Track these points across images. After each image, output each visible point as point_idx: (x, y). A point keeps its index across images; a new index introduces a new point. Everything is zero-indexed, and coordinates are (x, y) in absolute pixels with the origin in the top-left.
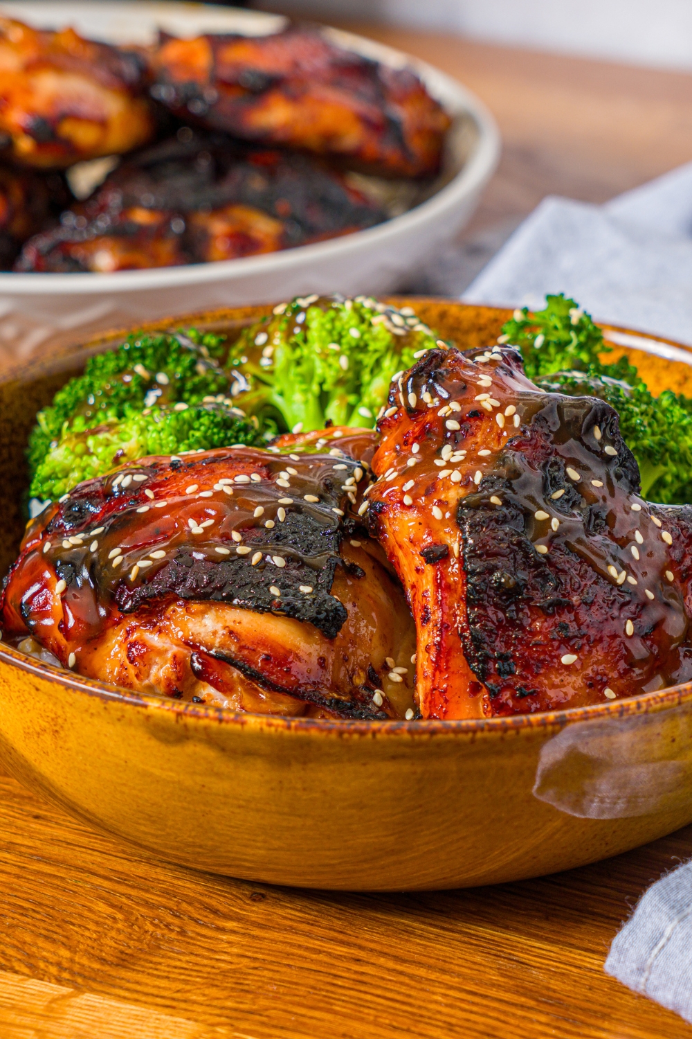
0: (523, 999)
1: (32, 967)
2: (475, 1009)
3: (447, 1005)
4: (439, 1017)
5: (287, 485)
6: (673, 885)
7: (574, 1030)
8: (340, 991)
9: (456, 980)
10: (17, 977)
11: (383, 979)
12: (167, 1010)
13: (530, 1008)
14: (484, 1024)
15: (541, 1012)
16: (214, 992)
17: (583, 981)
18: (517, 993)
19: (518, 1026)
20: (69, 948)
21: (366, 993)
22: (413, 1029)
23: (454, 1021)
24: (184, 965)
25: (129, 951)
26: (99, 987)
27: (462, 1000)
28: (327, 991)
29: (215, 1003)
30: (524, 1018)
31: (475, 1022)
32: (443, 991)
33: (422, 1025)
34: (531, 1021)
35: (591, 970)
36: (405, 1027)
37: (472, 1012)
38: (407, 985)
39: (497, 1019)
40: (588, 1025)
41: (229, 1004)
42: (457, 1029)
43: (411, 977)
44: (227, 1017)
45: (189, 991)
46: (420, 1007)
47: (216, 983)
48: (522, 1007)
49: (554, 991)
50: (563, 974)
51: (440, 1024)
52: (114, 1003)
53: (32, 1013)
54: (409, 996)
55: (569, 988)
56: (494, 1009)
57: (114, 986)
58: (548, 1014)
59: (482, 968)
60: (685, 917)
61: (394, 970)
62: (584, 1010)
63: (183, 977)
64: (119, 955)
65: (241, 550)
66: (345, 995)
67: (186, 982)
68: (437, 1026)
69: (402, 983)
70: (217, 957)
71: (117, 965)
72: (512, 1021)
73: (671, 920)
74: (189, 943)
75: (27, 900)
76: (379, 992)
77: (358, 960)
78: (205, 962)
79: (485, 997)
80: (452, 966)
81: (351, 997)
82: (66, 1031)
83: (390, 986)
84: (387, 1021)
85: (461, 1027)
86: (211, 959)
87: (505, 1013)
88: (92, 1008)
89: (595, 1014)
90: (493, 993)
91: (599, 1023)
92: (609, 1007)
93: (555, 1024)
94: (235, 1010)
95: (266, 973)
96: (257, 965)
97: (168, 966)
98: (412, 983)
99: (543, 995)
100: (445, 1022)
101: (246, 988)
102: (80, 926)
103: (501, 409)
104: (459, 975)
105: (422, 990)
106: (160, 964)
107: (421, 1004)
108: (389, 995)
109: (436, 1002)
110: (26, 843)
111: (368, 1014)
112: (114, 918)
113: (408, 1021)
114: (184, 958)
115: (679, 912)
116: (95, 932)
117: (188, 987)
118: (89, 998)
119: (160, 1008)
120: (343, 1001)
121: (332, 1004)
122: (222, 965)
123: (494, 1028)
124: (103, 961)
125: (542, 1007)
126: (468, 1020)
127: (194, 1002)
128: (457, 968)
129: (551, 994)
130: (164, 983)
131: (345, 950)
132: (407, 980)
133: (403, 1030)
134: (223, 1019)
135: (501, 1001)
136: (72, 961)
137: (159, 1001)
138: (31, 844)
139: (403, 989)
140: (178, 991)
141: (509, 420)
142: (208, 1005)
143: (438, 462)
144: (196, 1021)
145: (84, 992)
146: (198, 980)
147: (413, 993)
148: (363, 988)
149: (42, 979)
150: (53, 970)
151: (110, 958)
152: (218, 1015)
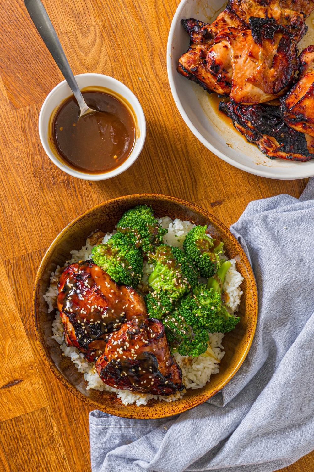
1: (26, 322)
5: (103, 318)
10: (22, 323)
12: (33, 352)
26: (30, 338)
52: (28, 343)
53: (15, 335)
65: (83, 324)
72: (76, 401)
103: (134, 354)
123: (72, 400)
141: (134, 357)
143: (118, 350)
150: (28, 326)
152: (39, 360)
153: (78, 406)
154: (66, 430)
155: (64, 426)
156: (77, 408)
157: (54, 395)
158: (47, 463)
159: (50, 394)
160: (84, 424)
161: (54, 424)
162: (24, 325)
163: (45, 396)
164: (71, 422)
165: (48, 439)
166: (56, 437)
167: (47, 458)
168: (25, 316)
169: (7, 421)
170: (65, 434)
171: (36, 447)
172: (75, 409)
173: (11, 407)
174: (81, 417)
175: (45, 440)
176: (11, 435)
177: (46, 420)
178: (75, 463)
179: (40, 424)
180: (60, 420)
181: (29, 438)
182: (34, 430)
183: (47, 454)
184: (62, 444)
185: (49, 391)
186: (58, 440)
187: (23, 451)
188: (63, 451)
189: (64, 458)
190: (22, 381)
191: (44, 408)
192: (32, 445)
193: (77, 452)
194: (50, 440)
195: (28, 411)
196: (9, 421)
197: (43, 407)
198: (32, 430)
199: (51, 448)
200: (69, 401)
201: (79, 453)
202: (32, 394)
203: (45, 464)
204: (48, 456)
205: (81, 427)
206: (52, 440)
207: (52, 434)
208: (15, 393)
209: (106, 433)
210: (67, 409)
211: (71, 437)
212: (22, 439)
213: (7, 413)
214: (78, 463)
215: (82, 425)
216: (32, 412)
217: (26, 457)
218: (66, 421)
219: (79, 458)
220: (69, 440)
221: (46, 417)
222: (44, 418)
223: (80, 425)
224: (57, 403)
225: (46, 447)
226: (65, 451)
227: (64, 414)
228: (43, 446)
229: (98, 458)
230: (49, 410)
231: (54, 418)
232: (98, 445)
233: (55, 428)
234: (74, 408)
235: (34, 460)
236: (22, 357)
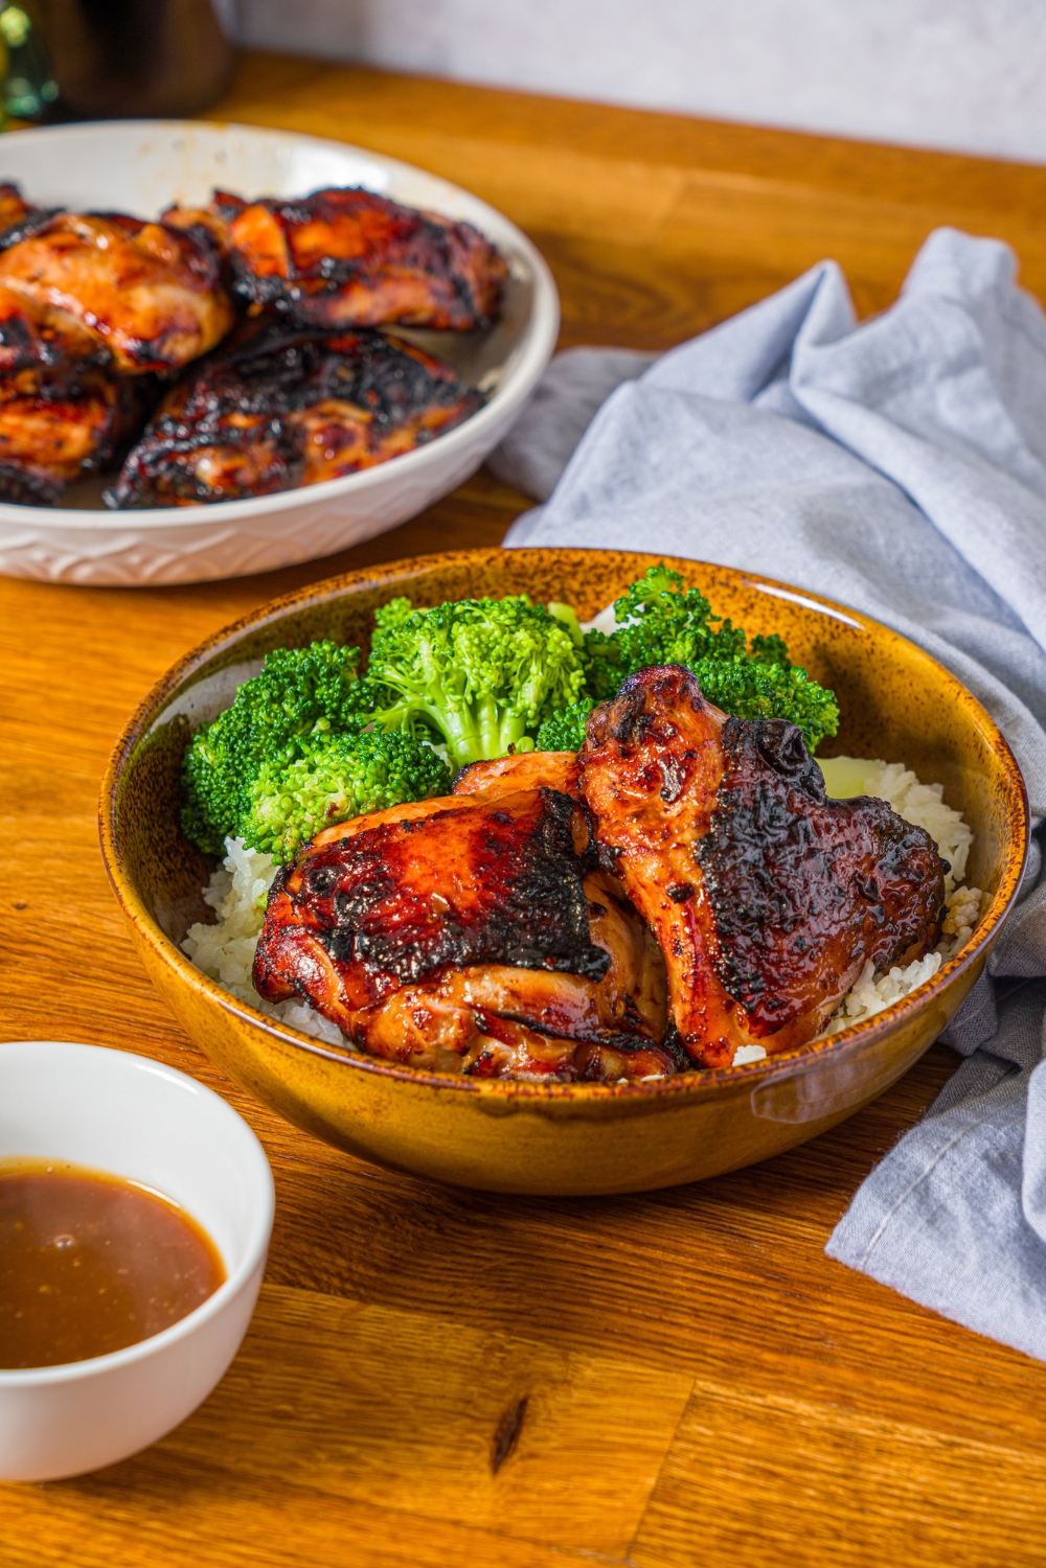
0: (752, 1277)
1: (315, 1279)
2: (713, 1291)
3: (688, 1290)
4: (683, 1302)
6: (883, 1179)
7: (803, 1306)
8: (592, 1282)
9: (690, 1260)
10: (306, 1293)
11: (626, 1265)
12: (447, 1318)
13: (760, 1286)
14: (724, 1307)
15: (770, 1289)
16: (482, 1293)
17: (800, 1252)
18: (744, 1270)
19: (754, 1307)
20: (343, 1256)
21: (615, 1282)
22: (664, 1318)
23: (697, 1306)
24: (449, 1266)
25: (398, 1255)
26: (381, 1297)
27: (700, 1283)
28: (581, 1283)
29: (486, 1305)
30: (757, 1297)
31: (716, 1306)
32: (681, 1274)
33: (671, 1313)
34: (764, 1299)
35: (805, 1239)
36: (657, 1316)
37: (711, 1295)
38: (649, 1270)
39: (734, 1301)
40: (815, 1300)
41: (499, 1305)
42: (702, 1314)
43: (651, 1260)
44: (501, 1320)
45: (461, 1295)
46: (665, 1294)
47: (483, 1283)
48: (753, 1285)
49: (778, 1265)
50: (781, 1246)
51: (686, 1310)
52: (398, 1314)
53: (329, 1331)
54: (653, 1282)
55: (789, 1261)
56: (730, 1290)
57: (393, 1295)
58: (777, 1290)
59: (710, 1246)
60: (897, 1209)
61: (634, 1255)
62: (808, 1284)
63: (451, 1279)
64: (389, 1260)
66: (597, 1286)
67: (456, 1285)
68: (684, 1313)
69: (644, 1269)
70: (477, 1254)
71: (391, 1271)
72: (748, 1302)
73: (885, 1212)
74: (447, 1241)
75: (293, 1205)
76: (626, 1280)
77: (600, 1247)
78: (467, 1261)
79: (719, 1277)
80: (684, 1246)
81: (603, 1288)
82: (362, 1347)
83: (634, 1272)
84: (640, 1312)
85: (705, 1312)
86: (472, 1257)
87: (739, 1293)
88: (380, 1320)
89: (816, 1287)
90: (724, 1271)
91: (822, 1296)
92: (828, 1279)
93: (785, 1301)
94: (506, 1311)
95: (522, 1268)
96: (513, 1260)
97: (436, 1268)
98: (653, 1267)
99: (768, 1271)
100: (690, 1308)
101: (509, 1286)
102: (347, 1230)
104: (692, 1255)
105: (663, 1274)
106: (428, 1266)
107: (666, 1289)
108: (635, 1282)
109: (678, 1287)
110: (275, 1140)
111: (622, 1305)
112: (376, 1219)
113: (659, 1310)
114: (449, 1258)
115: (891, 1204)
116: (364, 1236)
117: (458, 1290)
118: (373, 1310)
119: (439, 1315)
120: (597, 1292)
121: (588, 1297)
122: (481, 1262)
123: (734, 1311)
124: (377, 1268)
125: (771, 1284)
126: (710, 1304)
127: (468, 1306)
128: (688, 1248)
129: (775, 1268)
130: (436, 1288)
131: (586, 1236)
132: (647, 1265)
133: (656, 1320)
134: (498, 1323)
135: (733, 1280)
136: (350, 1270)
137: (437, 1308)
138: (281, 1142)
139: (646, 1275)
140: (451, 1295)
142: (481, 1308)
144: (474, 1326)
145: (369, 1304)
146: (465, 1281)
147: (656, 1278)
148: (611, 1277)
149: (328, 1293)
150: (336, 1282)
151: (383, 1265)
152: (493, 1318)
153: (774, 1307)
154: (842, 1386)
155: (820, 1381)
156: (779, 1313)
157: (670, 1346)
158: (926, 1502)
159: (651, 1354)
160: (861, 1323)
161: (783, 1401)
162: (321, 1291)
163: (649, 1371)
164: (819, 1356)
165: (831, 1449)
166: (842, 1423)
167: (905, 1489)
168: (287, 1268)
169: (642, 1522)
170: (854, 1395)
171: (830, 1498)
172: (778, 1318)
173: (598, 1484)
174: (828, 1320)
175: (826, 1459)
176: (713, 1542)
177: (747, 1417)
178: (1001, 1426)
179: (748, 1441)
180: (785, 1377)
181: (775, 1497)
182: (756, 1467)
183: (890, 1481)
184: (888, 1423)
185: (637, 1351)
186: (862, 1425)
187: (815, 1542)
188: (918, 1431)
189: (952, 1444)
190: (523, 1404)
191: (693, 1396)
192: (814, 1505)
193: (957, 1396)
194: (836, 1445)
195: (666, 1446)
196: (650, 1519)
197: (686, 1396)
198: (748, 1473)
199: (873, 1460)
200: (731, 1318)
201: (965, 1394)
202: (604, 1401)
203: (928, 1508)
204: (902, 1483)
205: (866, 1338)
206: (842, 1441)
207: (820, 1428)
208: (553, 1444)
209: (943, 1207)
210: (758, 1341)
211: (879, 1383)
212: (758, 1522)
213: (613, 1509)
214: (1007, 1416)
215: (860, 1333)
216: (676, 1438)
217: (845, 1546)
218: (804, 1364)
219: (988, 1405)
220: (889, 1394)
221: (736, 1412)
222: (731, 1416)
223: (856, 1337)
224: (705, 1354)
225: (854, 1468)
226: (923, 1425)
227: (768, 1357)
228: (845, 1476)
229: (1025, 1294)
230: (713, 1388)
231: (760, 1391)
232: (973, 1256)
233: (802, 1407)
234: (772, 1320)
235: (880, 1531)
236: (432, 1355)
